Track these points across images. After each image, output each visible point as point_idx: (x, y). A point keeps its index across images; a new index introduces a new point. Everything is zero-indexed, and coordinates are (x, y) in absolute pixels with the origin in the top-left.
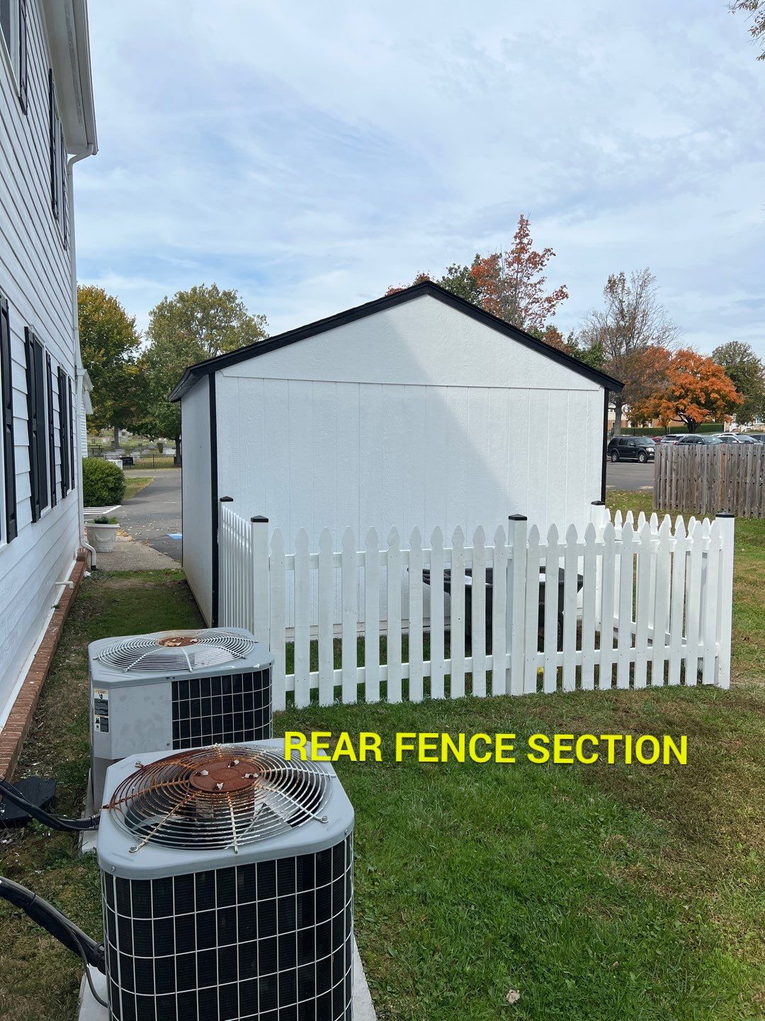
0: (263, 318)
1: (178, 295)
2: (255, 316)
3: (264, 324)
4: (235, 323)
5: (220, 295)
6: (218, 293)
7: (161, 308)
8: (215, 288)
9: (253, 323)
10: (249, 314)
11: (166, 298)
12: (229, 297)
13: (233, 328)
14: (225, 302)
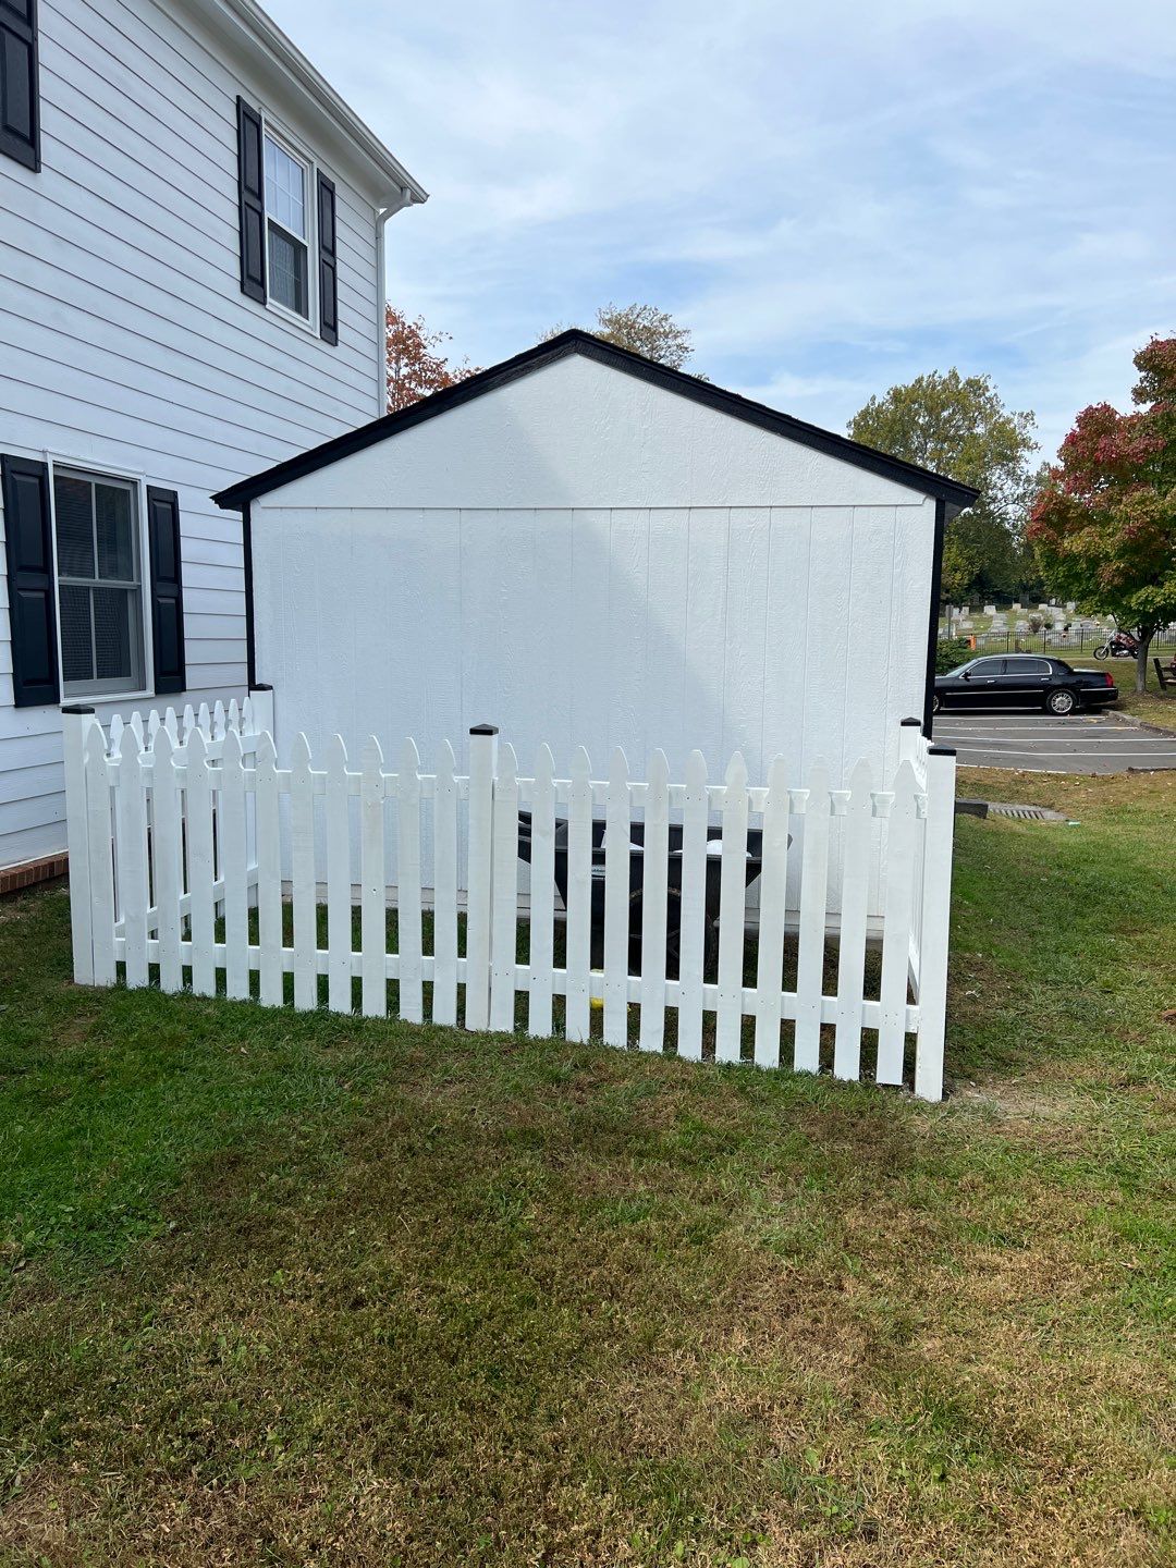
0: (1028, 417)
1: (891, 392)
2: (1014, 415)
3: (1029, 427)
4: (980, 430)
5: (960, 386)
6: (958, 382)
7: (865, 414)
8: (954, 376)
9: (1012, 426)
10: (1005, 412)
11: (874, 398)
12: (975, 386)
13: (975, 437)
14: (967, 397)
